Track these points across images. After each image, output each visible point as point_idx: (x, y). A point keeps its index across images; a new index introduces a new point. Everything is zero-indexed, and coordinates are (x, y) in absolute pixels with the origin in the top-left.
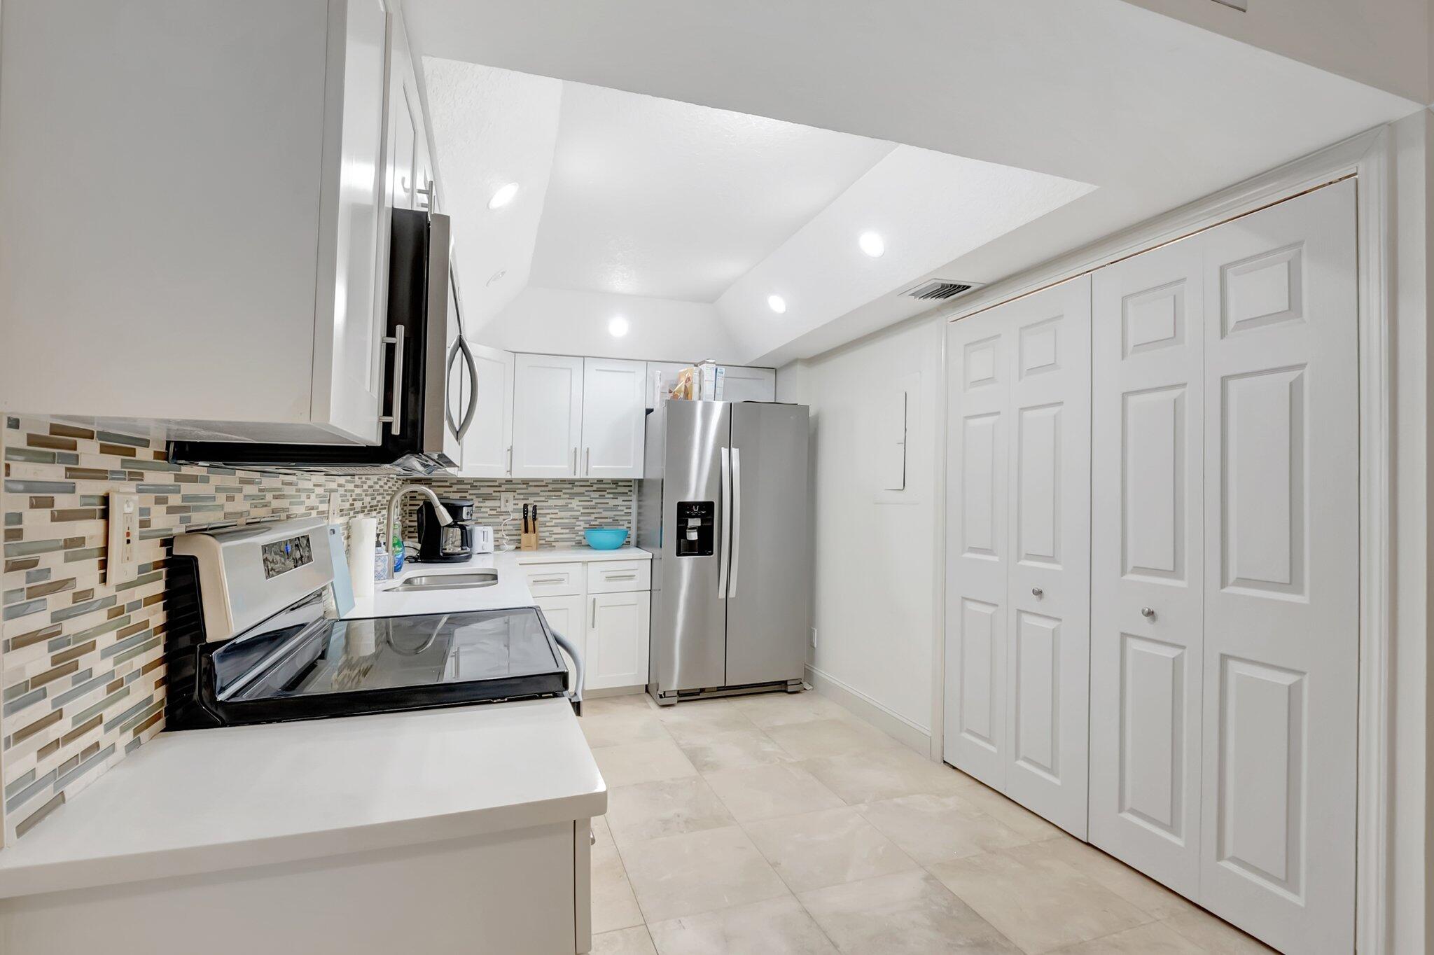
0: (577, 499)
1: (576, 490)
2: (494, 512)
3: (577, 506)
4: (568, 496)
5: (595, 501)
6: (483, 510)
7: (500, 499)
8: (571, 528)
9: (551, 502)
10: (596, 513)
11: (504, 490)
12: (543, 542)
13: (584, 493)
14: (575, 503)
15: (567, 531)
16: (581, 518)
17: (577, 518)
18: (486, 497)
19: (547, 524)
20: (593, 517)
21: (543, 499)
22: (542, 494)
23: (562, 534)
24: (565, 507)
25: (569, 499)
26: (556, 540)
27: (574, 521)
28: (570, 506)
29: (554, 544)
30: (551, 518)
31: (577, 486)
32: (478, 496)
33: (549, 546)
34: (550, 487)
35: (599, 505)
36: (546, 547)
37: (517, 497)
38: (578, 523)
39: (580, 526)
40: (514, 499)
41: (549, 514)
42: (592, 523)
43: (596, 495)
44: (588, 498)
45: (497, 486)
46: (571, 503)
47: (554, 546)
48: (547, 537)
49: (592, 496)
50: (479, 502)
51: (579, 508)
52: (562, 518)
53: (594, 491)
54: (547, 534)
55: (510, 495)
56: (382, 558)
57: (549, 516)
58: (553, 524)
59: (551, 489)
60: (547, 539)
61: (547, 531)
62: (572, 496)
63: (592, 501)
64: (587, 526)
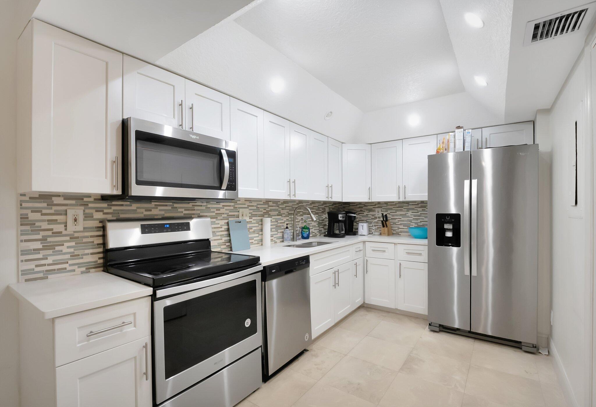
0: (411, 211)
1: (410, 207)
2: (373, 217)
3: (411, 215)
4: (406, 210)
5: (420, 212)
6: (369, 216)
7: (375, 211)
8: (408, 226)
9: (398, 213)
10: (421, 219)
11: (377, 207)
12: (395, 232)
13: (414, 208)
14: (410, 213)
15: (406, 227)
16: (413, 221)
17: (410, 221)
18: (370, 210)
19: (397, 223)
20: (419, 221)
21: (394, 211)
22: (393, 209)
23: (404, 229)
24: (404, 216)
25: (406, 211)
26: (401, 232)
27: (410, 222)
28: (407, 215)
29: (400, 233)
30: (398, 221)
31: (410, 205)
32: (367, 209)
33: (398, 234)
34: (397, 206)
35: (422, 215)
36: (397, 235)
37: (383, 210)
38: (412, 224)
39: (413, 225)
40: (381, 211)
41: (397, 219)
42: (419, 224)
43: (420, 209)
44: (416, 211)
45: (374, 205)
46: (408, 214)
47: (400, 235)
48: (397, 230)
49: (418, 210)
50: (367, 212)
51: (411, 216)
52: (404, 221)
53: (419, 207)
54: (397, 228)
55: (380, 209)
56: (287, 233)
57: (397, 220)
58: (399, 224)
59: (398, 206)
60: (397, 231)
61: (397, 227)
62: (408, 210)
63: (418, 213)
64: (416, 225)
